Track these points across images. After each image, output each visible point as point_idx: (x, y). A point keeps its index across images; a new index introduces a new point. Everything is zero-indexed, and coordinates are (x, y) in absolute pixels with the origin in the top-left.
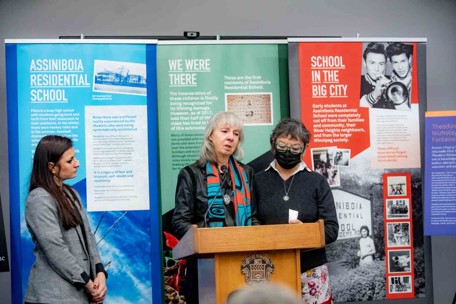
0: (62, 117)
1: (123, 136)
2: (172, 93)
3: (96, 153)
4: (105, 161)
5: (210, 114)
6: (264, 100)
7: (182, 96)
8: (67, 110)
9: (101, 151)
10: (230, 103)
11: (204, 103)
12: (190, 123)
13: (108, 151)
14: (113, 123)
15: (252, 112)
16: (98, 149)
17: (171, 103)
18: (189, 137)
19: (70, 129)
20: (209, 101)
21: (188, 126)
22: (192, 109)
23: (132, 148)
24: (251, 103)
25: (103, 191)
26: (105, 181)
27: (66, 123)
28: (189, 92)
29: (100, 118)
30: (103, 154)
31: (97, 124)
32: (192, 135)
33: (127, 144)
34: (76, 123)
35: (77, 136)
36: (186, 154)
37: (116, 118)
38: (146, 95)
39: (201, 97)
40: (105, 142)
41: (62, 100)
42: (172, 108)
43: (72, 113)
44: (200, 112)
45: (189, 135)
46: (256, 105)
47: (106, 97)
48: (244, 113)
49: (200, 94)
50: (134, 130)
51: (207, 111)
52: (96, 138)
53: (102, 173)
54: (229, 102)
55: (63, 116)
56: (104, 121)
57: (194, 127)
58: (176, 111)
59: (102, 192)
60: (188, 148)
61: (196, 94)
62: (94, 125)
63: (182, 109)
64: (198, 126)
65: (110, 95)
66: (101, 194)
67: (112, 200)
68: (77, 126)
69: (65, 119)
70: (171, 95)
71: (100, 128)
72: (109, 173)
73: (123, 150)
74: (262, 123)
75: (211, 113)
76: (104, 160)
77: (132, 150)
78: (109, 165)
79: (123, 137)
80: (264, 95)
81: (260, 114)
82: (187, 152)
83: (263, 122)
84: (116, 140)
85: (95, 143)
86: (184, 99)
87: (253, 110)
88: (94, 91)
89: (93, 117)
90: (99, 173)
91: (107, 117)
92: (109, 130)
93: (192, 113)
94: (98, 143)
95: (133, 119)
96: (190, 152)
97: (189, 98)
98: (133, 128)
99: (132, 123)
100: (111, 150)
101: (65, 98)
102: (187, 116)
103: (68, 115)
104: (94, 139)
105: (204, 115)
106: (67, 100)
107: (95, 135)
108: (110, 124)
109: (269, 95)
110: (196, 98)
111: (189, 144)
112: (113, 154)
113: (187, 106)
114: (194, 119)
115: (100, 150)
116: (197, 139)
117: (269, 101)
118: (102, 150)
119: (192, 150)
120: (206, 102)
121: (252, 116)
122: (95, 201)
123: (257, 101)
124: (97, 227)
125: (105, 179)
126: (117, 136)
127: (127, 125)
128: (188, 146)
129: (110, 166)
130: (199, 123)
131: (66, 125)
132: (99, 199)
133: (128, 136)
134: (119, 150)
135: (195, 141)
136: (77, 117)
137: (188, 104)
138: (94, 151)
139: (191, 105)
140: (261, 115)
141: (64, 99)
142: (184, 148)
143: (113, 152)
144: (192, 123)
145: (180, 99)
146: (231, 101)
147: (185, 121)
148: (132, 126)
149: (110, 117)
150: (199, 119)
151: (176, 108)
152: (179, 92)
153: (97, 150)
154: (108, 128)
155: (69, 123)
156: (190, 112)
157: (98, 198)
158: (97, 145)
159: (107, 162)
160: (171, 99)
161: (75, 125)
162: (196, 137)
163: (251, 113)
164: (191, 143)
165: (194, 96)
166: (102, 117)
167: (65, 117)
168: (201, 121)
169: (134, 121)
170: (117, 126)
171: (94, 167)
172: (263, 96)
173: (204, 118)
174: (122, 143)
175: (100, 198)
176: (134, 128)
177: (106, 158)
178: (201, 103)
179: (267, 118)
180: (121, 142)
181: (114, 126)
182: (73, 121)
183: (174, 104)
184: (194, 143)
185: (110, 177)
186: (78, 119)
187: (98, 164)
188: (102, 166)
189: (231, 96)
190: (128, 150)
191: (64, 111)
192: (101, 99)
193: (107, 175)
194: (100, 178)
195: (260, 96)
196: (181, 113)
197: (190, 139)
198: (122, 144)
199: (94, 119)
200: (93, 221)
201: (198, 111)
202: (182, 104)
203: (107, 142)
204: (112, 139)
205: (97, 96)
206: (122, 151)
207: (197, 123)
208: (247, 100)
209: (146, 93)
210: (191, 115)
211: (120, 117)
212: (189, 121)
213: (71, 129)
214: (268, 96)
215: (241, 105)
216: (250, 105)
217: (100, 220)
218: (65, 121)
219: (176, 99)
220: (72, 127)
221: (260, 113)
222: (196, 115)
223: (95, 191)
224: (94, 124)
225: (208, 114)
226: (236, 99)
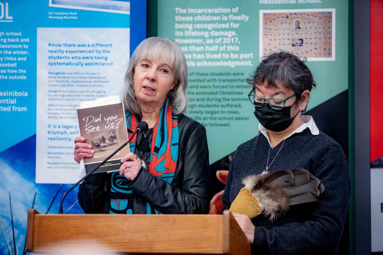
0: (4, 44)
1: (91, 74)
2: (179, 10)
3: (52, 98)
4: (65, 110)
5: (236, 42)
6: (321, 20)
7: (194, 15)
8: (12, 33)
9: (59, 96)
10: (267, 26)
11: (227, 26)
12: (205, 56)
13: (70, 96)
14: (78, 55)
15: (302, 40)
16: (55, 92)
17: (176, 25)
18: (201, 78)
19: (15, 62)
20: (236, 22)
21: (201, 60)
22: (209, 34)
23: (105, 92)
24: (300, 26)
25: (60, 153)
26: (64, 139)
27: (10, 53)
28: (204, 8)
29: (60, 45)
30: (62, 100)
31: (55, 55)
32: (207, 74)
33: (97, 86)
34: (25, 53)
35: (25, 71)
36: (198, 103)
37: (82, 46)
38: (129, 13)
39: (223, 15)
40: (66, 81)
41: (4, 18)
42: (177, 33)
43: (20, 38)
44: (220, 39)
45: (202, 74)
46: (309, 29)
47: (69, 15)
48: (288, 41)
49: (222, 12)
50: (108, 64)
51: (231, 38)
52: (51, 75)
53: (59, 127)
54: (266, 23)
55: (5, 42)
56: (65, 50)
57: (209, 63)
58: (184, 37)
59: (59, 155)
60: (200, 94)
61: (216, 11)
62: (50, 56)
63: (193, 34)
64: (217, 60)
65: (75, 12)
66: (57, 158)
67: (74, 168)
68: (26, 58)
69: (9, 46)
70: (177, 12)
71: (60, 61)
72: (71, 127)
73: (91, 94)
74: (316, 57)
75: (238, 41)
76: (65, 108)
77: (105, 94)
78: (70, 116)
79: (91, 76)
80: (321, 13)
81: (313, 43)
82: (198, 100)
83: (318, 55)
84: (82, 80)
85: (51, 83)
86: (196, 19)
87: (303, 37)
88: (51, 5)
89: (50, 45)
90: (55, 127)
91: (69, 45)
92: (73, 64)
93: (208, 41)
94: (54, 83)
95: (107, 49)
96: (203, 100)
97: (204, 18)
98: (107, 62)
99: (105, 55)
100: (75, 94)
101: (9, 15)
102: (200, 45)
103: (12, 40)
104: (49, 77)
105: (227, 44)
106: (11, 18)
107: (51, 71)
108: (74, 55)
109: (330, 13)
110: (215, 18)
111: (201, 87)
112: (77, 100)
113: (200, 30)
114: (212, 49)
115: (58, 93)
116: (215, 80)
117: (329, 22)
118: (62, 93)
119: (206, 96)
120: (230, 23)
121: (302, 46)
122: (48, 168)
123: (309, 22)
124: (50, 207)
125: (64, 136)
126: (83, 74)
127: (99, 58)
128: (200, 90)
129: (72, 118)
130: (219, 56)
131: (9, 56)
132: (53, 166)
133: (99, 74)
134: (85, 94)
135: (211, 84)
136: (26, 45)
137: (202, 27)
138: (49, 95)
139: (207, 29)
140: (316, 44)
141: (7, 17)
142: (193, 93)
143: (78, 98)
144: (208, 56)
145: (191, 18)
146: (269, 23)
147: (197, 53)
148: (106, 59)
149: (74, 45)
150: (218, 49)
151: (184, 33)
152: (189, 8)
153: (53, 94)
154: (71, 60)
155: (14, 53)
156: (204, 39)
157: (52, 164)
158: (54, 86)
159: (67, 112)
160: (178, 18)
161: (23, 56)
162: (213, 77)
163: (300, 42)
164: (205, 87)
165: (213, 14)
166: (63, 45)
167: (8, 43)
168: (222, 52)
169: (109, 52)
170: (84, 58)
171: (49, 118)
172: (320, 15)
173: (226, 49)
174: (91, 84)
175: (55, 164)
176: (109, 61)
177: (67, 106)
178: (223, 26)
179: (325, 49)
180: (90, 82)
181: (79, 58)
182: (19, 49)
183: (181, 26)
184: (210, 87)
185: (71, 133)
186: (26, 46)
187: (56, 114)
188: (61, 118)
189: (270, 14)
190: (98, 94)
191: (7, 34)
192: (61, 18)
193: (67, 131)
194: (57, 135)
195: (315, 15)
196: (191, 41)
197: (204, 80)
198: (90, 86)
199: (51, 48)
200: (44, 197)
201: (218, 37)
202: (193, 27)
203: (68, 82)
204: (77, 78)
205: (56, 13)
206: (91, 96)
207: (215, 56)
208: (295, 21)
209: (129, 9)
210: (206, 44)
211: (89, 46)
212: (204, 52)
213: (17, 61)
214: (329, 15)
215: (284, 29)
216: (300, 28)
217: (54, 195)
218: (9, 50)
219: (183, 19)
220: (19, 59)
221: (313, 41)
222: (215, 44)
223: (49, 153)
224: (50, 54)
225: (233, 42)
226: (277, 20)
